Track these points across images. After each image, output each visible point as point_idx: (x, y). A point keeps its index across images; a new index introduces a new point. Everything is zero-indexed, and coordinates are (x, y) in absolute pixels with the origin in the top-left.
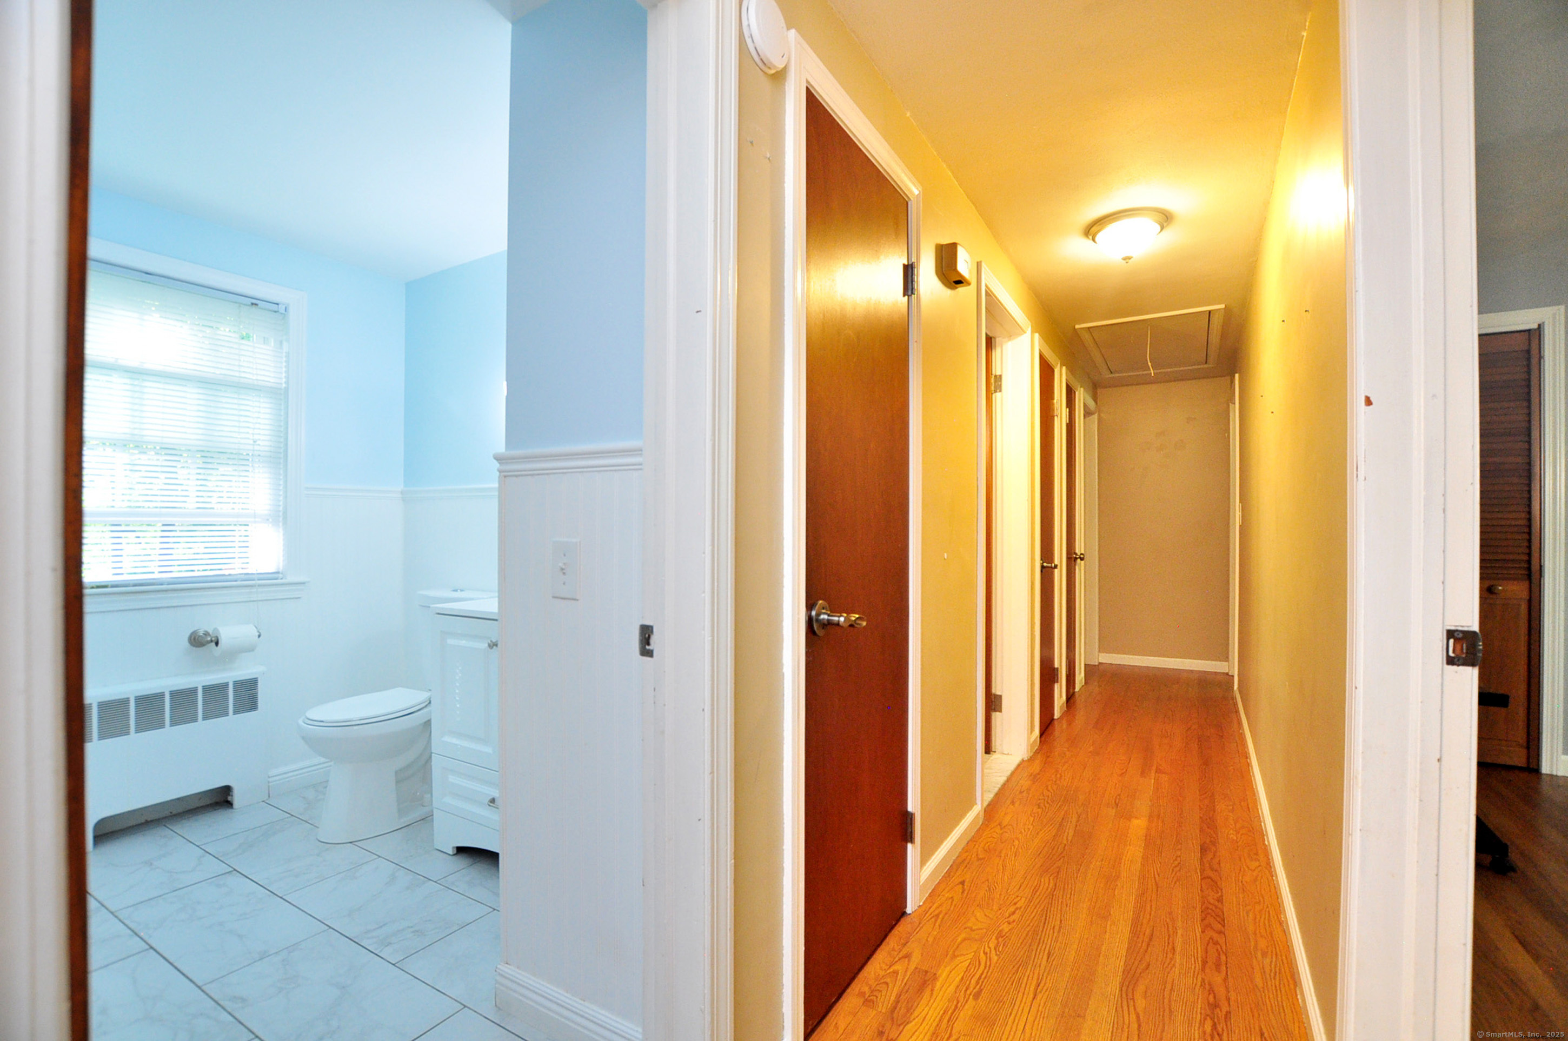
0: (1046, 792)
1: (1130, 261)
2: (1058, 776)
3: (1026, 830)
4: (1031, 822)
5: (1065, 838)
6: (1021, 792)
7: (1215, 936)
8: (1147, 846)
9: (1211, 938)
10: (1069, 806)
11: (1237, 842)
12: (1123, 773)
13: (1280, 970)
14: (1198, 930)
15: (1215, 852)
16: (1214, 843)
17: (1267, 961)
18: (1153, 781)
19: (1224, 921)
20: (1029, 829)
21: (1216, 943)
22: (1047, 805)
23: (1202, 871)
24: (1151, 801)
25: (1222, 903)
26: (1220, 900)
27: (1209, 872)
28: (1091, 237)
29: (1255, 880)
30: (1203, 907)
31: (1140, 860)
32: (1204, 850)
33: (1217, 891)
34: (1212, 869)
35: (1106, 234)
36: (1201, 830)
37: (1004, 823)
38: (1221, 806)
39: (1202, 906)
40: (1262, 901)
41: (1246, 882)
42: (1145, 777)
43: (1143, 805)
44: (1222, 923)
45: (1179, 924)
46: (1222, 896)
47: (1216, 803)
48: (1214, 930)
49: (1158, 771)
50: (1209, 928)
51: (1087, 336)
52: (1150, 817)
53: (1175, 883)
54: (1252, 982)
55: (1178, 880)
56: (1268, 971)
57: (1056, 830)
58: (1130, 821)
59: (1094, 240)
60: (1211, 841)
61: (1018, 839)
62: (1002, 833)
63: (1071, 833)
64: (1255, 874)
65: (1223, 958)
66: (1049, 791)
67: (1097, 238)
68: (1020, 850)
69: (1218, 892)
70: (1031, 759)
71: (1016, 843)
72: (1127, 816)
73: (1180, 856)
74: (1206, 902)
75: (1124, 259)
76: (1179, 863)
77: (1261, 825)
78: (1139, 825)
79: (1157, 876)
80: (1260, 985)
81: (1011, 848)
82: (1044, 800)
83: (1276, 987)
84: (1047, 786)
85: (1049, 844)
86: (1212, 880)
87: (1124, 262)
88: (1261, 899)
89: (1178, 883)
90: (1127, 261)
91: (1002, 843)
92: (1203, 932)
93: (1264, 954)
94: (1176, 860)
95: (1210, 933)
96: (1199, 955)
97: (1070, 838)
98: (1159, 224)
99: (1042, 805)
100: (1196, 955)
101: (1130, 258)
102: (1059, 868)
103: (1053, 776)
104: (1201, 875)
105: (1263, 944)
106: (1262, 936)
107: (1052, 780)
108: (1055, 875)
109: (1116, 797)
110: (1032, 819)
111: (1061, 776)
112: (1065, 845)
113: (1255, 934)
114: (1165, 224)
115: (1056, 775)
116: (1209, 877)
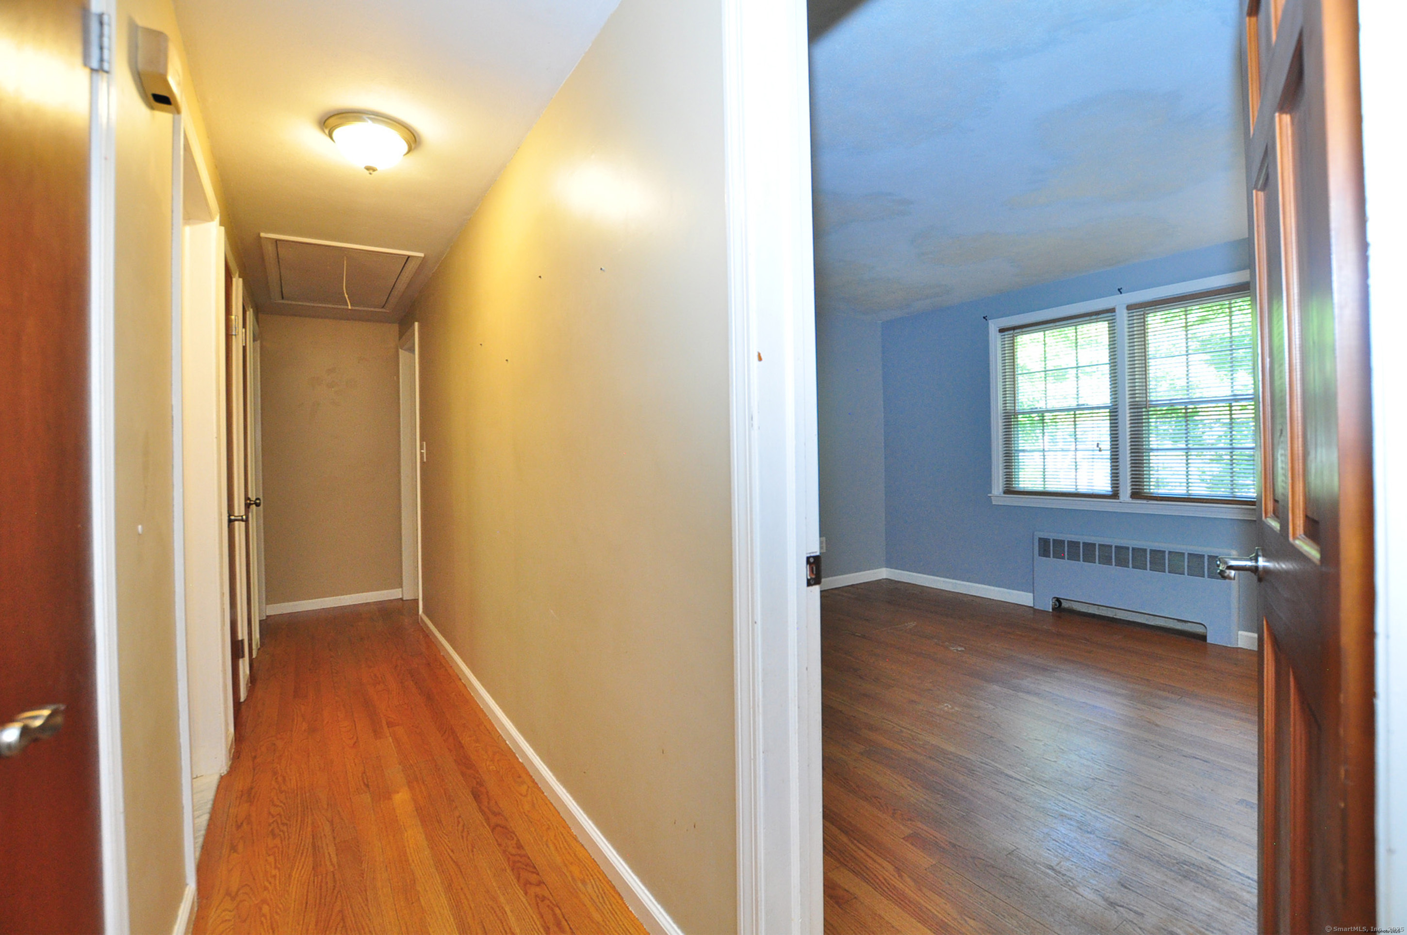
0: (273, 810)
1: (374, 173)
2: (280, 779)
3: (272, 880)
4: (273, 866)
5: (328, 863)
6: (239, 827)
7: (538, 890)
8: (423, 822)
9: (537, 896)
10: (313, 814)
11: (499, 772)
12: (356, 742)
13: (603, 890)
14: (521, 894)
15: (487, 792)
16: (481, 784)
17: (589, 886)
18: (390, 738)
19: (535, 868)
20: (275, 876)
21: (544, 899)
22: (285, 829)
23: (487, 820)
24: (400, 764)
25: (523, 848)
26: (520, 846)
27: (494, 820)
28: (327, 131)
29: (533, 805)
30: (511, 862)
31: (425, 843)
32: (476, 796)
33: (511, 836)
34: (495, 814)
35: (344, 132)
36: (463, 774)
37: (234, 889)
38: (466, 740)
39: (509, 862)
40: (551, 825)
41: (529, 811)
42: (380, 738)
43: (395, 773)
44: (535, 870)
45: (502, 899)
46: (518, 840)
47: (460, 739)
48: (534, 884)
49: (390, 724)
50: (528, 885)
51: (270, 248)
52: (410, 784)
53: (473, 851)
54: (593, 922)
55: (473, 847)
56: (595, 898)
57: (311, 859)
58: (391, 799)
59: (330, 135)
60: (477, 783)
61: (264, 901)
62: (237, 906)
63: (332, 850)
64: (529, 798)
65: (557, 911)
66: (277, 806)
67: (336, 133)
68: (277, 917)
69: (513, 839)
70: (232, 770)
71: (266, 909)
72: (386, 794)
73: (460, 817)
74: (510, 856)
75: (367, 168)
76: (463, 826)
77: (506, 744)
78: (402, 798)
79: (451, 854)
80: (600, 920)
81: (262, 923)
82: (276, 821)
83: (611, 912)
84: (272, 801)
85: (311, 883)
86: (501, 827)
87: (367, 172)
88: (549, 823)
89: (475, 850)
90: (371, 171)
91: (245, 921)
92: (526, 893)
93: (583, 882)
94: (459, 822)
95: (533, 890)
96: (539, 926)
97: (335, 860)
98: (407, 143)
99: (277, 831)
100: (535, 926)
101: (374, 170)
102: (341, 911)
103: (273, 783)
104: (489, 826)
105: (575, 870)
106: (571, 863)
107: (274, 788)
108: (341, 924)
109: (362, 776)
110: (271, 859)
111: (284, 778)
112: (333, 872)
113: (566, 865)
114: (413, 146)
115: (276, 778)
116: (497, 825)
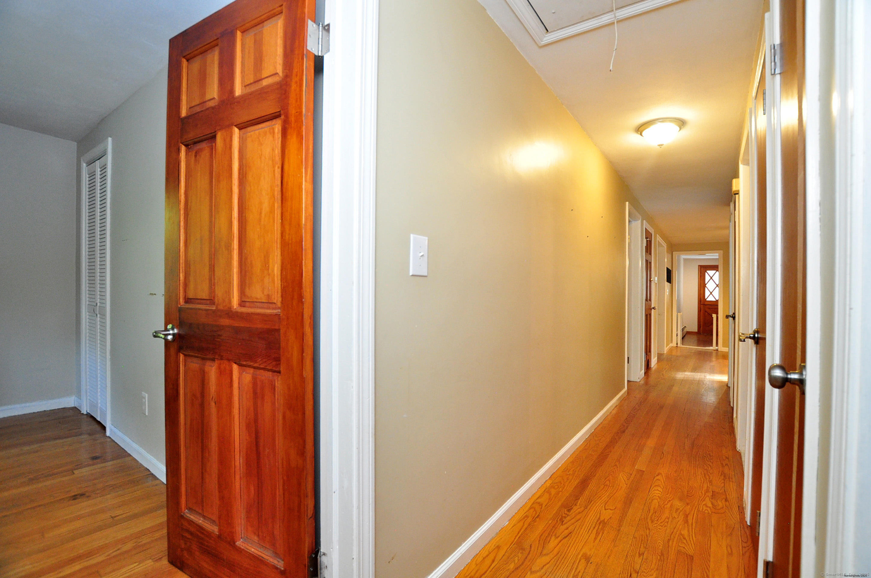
1: (662, 146)
75: (659, 145)
90: (661, 146)
101: (662, 145)
